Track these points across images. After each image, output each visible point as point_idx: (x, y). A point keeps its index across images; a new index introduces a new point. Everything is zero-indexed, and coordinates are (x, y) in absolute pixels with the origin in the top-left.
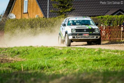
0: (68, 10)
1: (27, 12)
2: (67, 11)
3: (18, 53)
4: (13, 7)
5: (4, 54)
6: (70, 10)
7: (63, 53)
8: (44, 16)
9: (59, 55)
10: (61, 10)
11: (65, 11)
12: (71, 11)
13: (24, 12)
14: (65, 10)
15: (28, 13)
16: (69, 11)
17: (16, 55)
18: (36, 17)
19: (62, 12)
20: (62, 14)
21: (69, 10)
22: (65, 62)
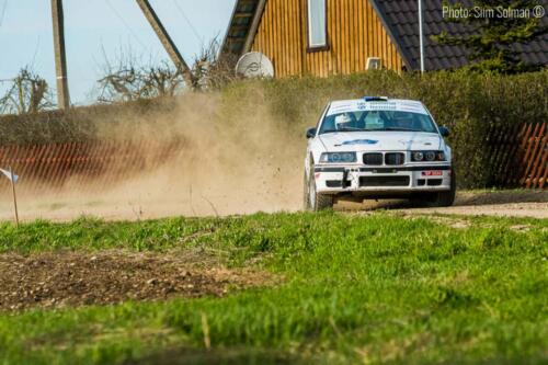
0: (519, 35)
1: (324, 43)
2: (515, 38)
3: (265, 246)
4: (260, 21)
5: (203, 250)
6: (530, 30)
7: (465, 249)
8: (404, 64)
9: (447, 257)
10: (487, 31)
11: (505, 37)
12: (532, 38)
13: (311, 45)
14: (503, 32)
15: (328, 47)
16: (523, 38)
17: (255, 255)
18: (367, 67)
19: (490, 44)
20: (493, 52)
21: (526, 30)
22: (444, 296)
